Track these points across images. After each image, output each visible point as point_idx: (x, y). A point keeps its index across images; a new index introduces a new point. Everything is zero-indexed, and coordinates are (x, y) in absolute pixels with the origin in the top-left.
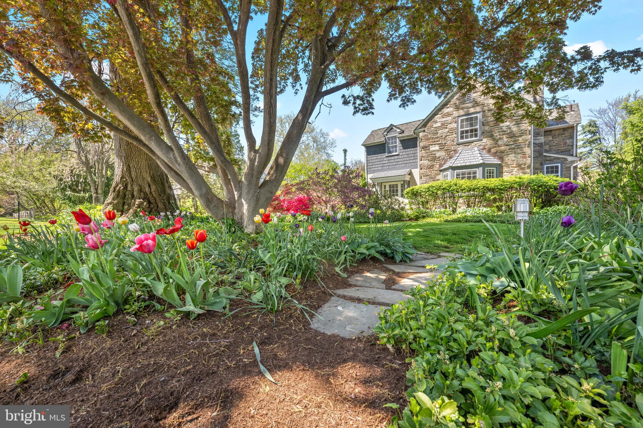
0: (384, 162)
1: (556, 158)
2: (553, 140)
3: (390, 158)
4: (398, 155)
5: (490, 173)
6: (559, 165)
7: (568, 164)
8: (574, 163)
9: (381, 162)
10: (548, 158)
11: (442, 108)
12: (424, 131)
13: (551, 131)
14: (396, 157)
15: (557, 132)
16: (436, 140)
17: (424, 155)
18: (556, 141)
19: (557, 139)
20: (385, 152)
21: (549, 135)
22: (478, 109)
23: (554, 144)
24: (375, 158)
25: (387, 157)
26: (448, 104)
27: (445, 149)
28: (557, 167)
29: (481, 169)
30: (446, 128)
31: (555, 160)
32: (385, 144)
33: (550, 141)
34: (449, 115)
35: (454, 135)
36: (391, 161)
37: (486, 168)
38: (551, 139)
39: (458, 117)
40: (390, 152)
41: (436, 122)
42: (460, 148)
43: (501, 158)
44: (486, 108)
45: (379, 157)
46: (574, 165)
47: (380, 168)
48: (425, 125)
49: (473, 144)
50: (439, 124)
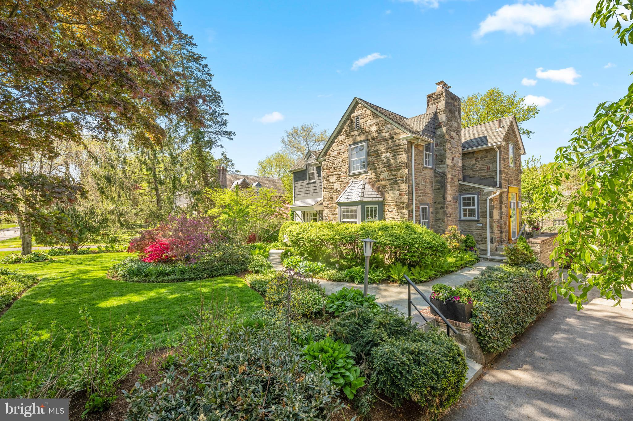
0: (306, 189)
1: (472, 188)
2: (476, 164)
3: (310, 185)
4: (315, 182)
5: (371, 211)
6: (476, 196)
7: (484, 195)
8: (490, 195)
9: (304, 190)
10: (464, 188)
11: (338, 136)
12: (325, 160)
13: (473, 153)
14: (314, 185)
15: (480, 155)
16: (334, 170)
17: (325, 186)
18: (480, 164)
19: (480, 163)
20: (306, 179)
21: (472, 158)
22: (363, 137)
23: (477, 169)
24: (299, 184)
25: (308, 184)
26: (341, 131)
27: (340, 180)
28: (473, 198)
29: (360, 206)
30: (340, 157)
31: (471, 191)
32: (305, 170)
33: (473, 165)
34: (342, 143)
35: (347, 166)
36: (311, 189)
37: (366, 207)
38: (474, 162)
39: (350, 145)
40: (310, 179)
41: (333, 151)
42: (352, 180)
43: (383, 195)
44: (369, 136)
45: (302, 184)
46: (490, 197)
47: (303, 195)
48: (325, 154)
49: (361, 176)
50: (335, 153)
